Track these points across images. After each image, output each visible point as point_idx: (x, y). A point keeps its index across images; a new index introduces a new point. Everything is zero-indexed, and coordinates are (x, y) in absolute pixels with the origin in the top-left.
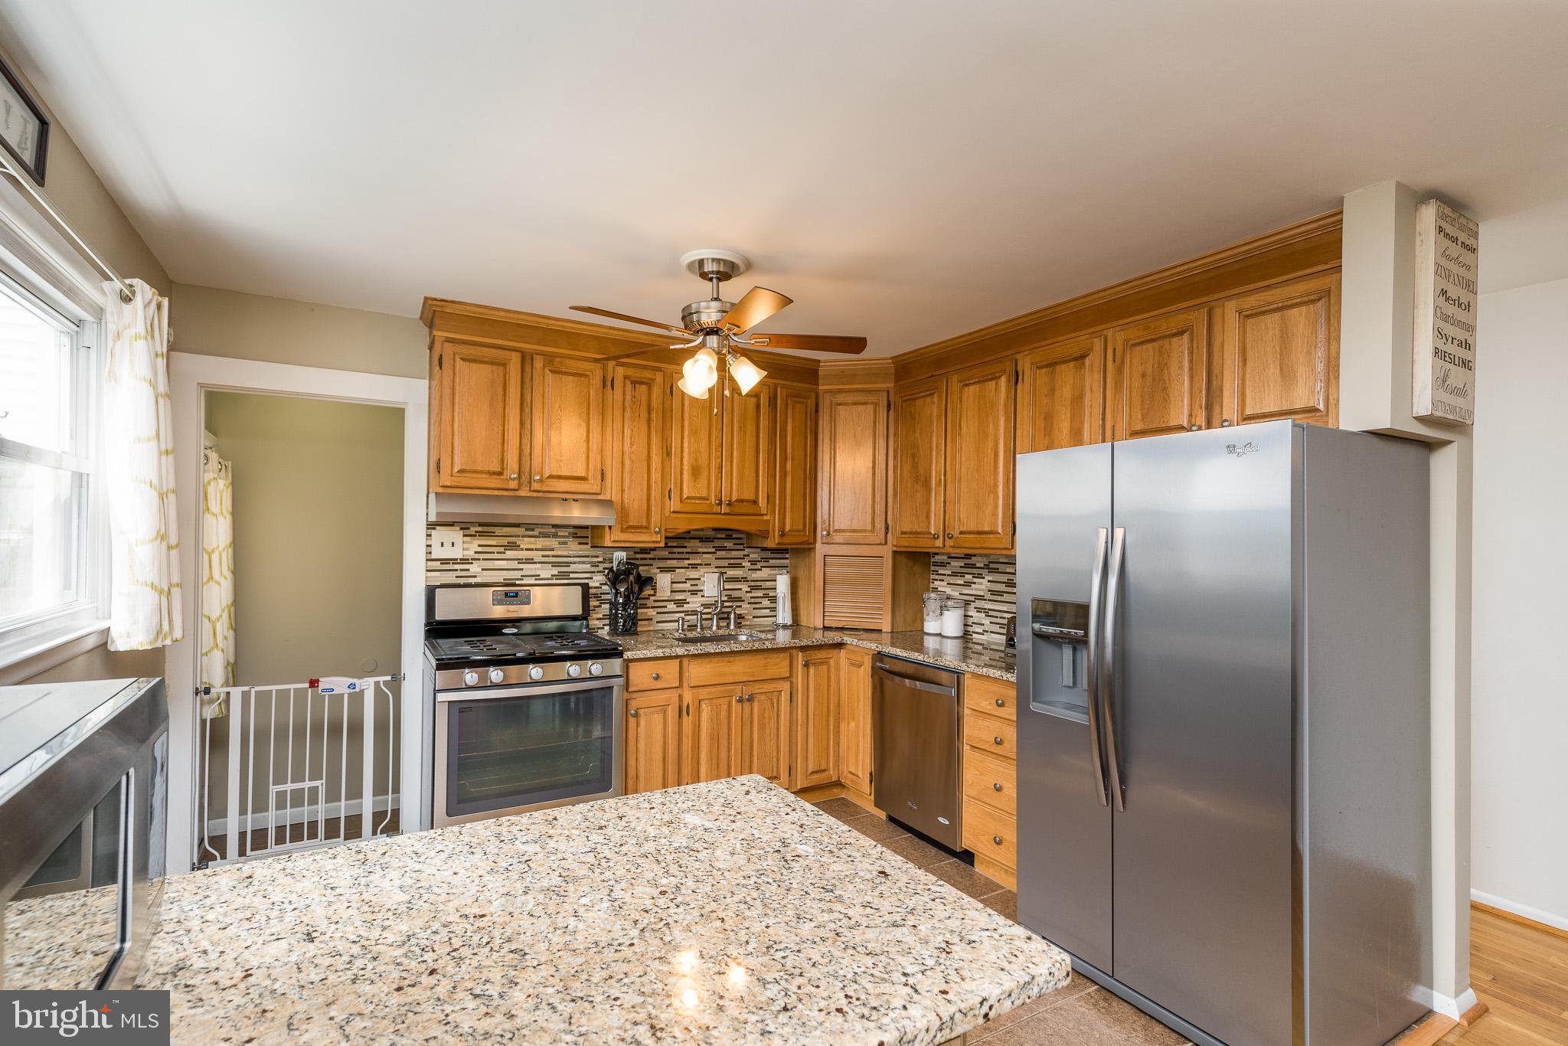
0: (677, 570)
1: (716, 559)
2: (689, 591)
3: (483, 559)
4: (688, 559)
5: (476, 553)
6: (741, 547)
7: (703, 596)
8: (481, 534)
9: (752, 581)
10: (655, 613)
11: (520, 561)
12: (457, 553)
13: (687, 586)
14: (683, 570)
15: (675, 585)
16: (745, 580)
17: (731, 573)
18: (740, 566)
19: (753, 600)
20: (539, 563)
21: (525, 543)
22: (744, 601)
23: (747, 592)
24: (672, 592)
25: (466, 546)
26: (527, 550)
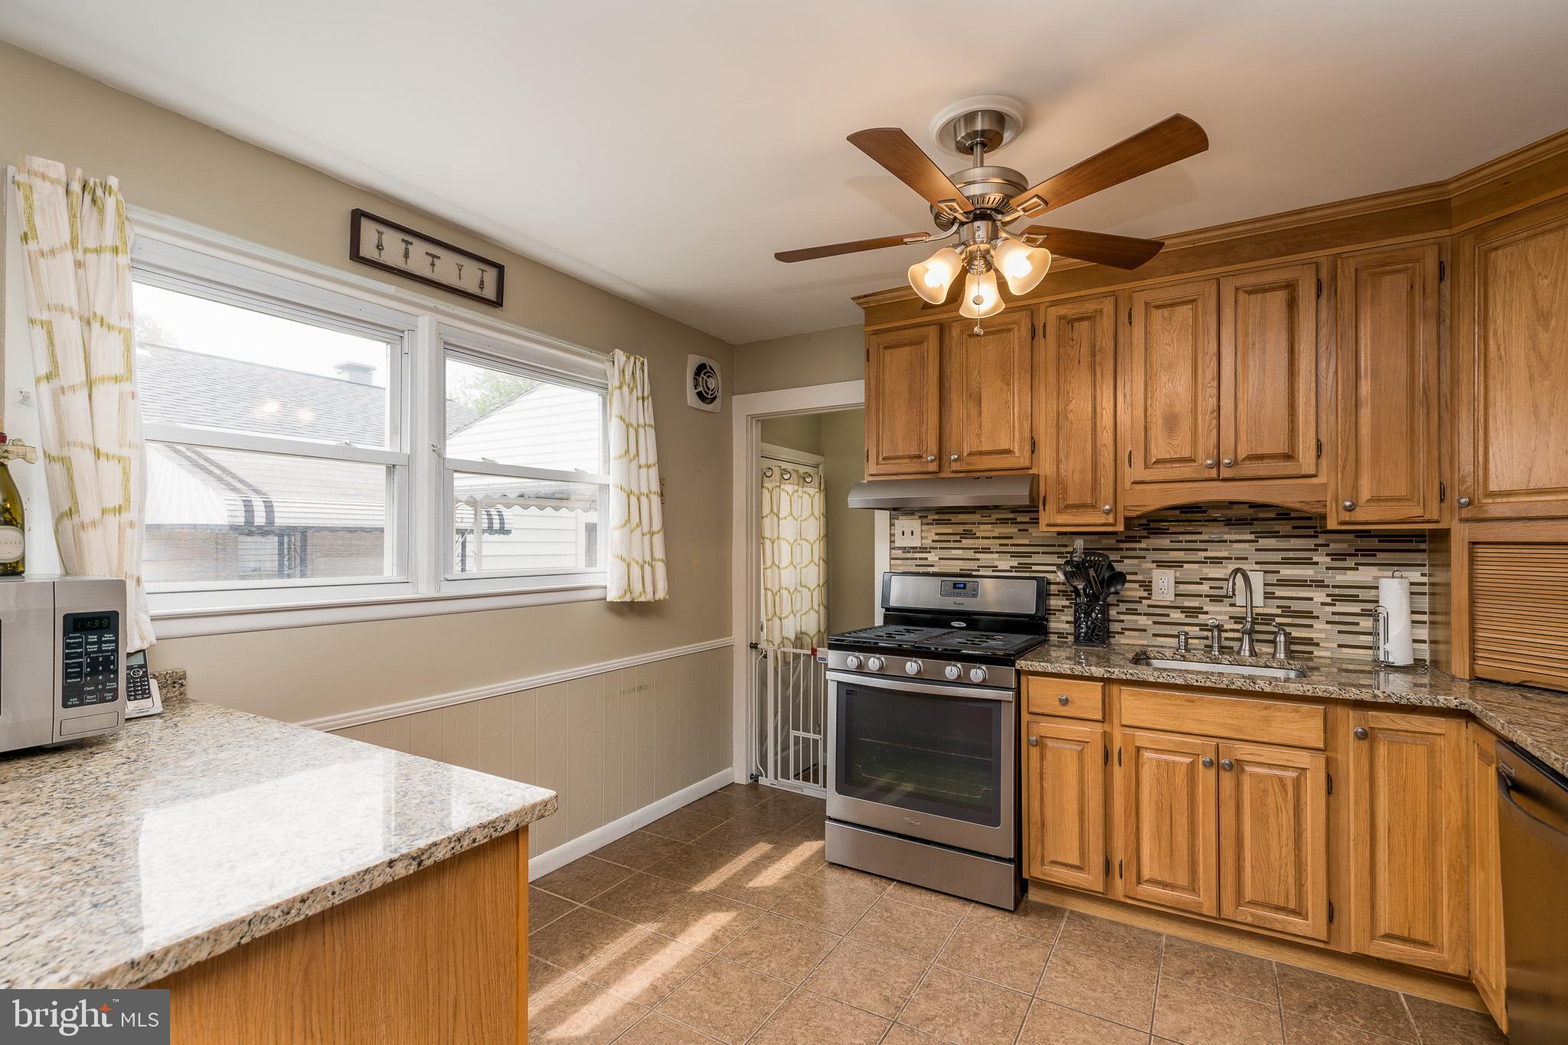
0: (1186, 566)
1: (1256, 550)
2: (1206, 596)
3: (940, 548)
4: (1206, 550)
5: (933, 541)
6: (1311, 532)
7: (1231, 605)
8: (938, 522)
9: (1334, 587)
10: (1150, 622)
11: (977, 550)
12: (916, 542)
13: (1205, 588)
14: (1196, 566)
15: (1182, 587)
16: (1320, 584)
17: (1287, 572)
18: (1308, 562)
19: (1337, 618)
20: (997, 552)
21: (983, 530)
22: (1318, 617)
23: (1323, 604)
24: (1176, 595)
25: (924, 534)
26: (983, 538)
